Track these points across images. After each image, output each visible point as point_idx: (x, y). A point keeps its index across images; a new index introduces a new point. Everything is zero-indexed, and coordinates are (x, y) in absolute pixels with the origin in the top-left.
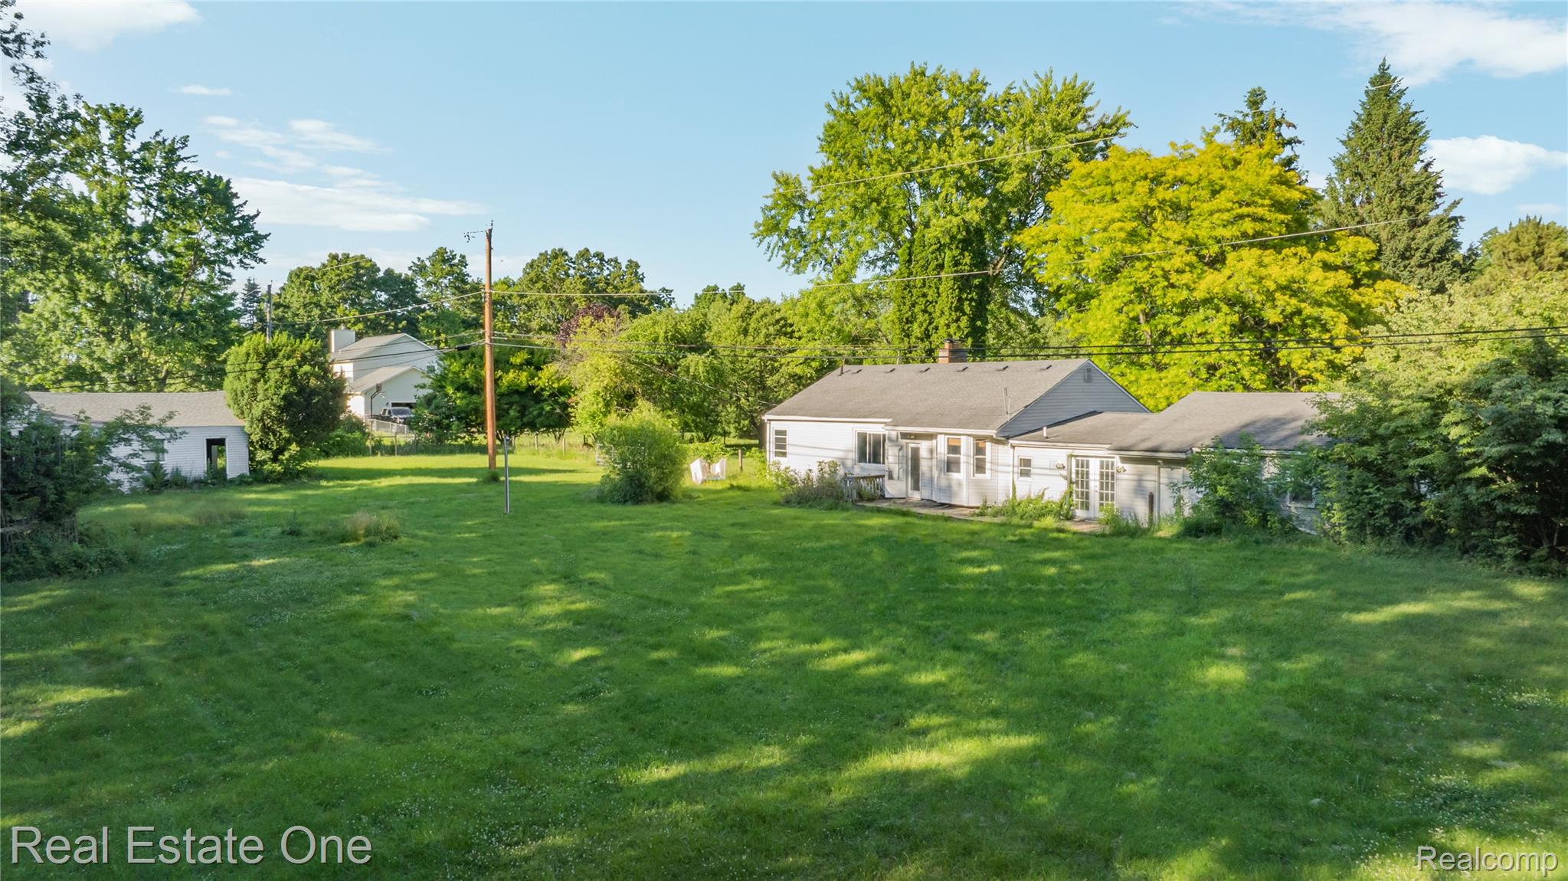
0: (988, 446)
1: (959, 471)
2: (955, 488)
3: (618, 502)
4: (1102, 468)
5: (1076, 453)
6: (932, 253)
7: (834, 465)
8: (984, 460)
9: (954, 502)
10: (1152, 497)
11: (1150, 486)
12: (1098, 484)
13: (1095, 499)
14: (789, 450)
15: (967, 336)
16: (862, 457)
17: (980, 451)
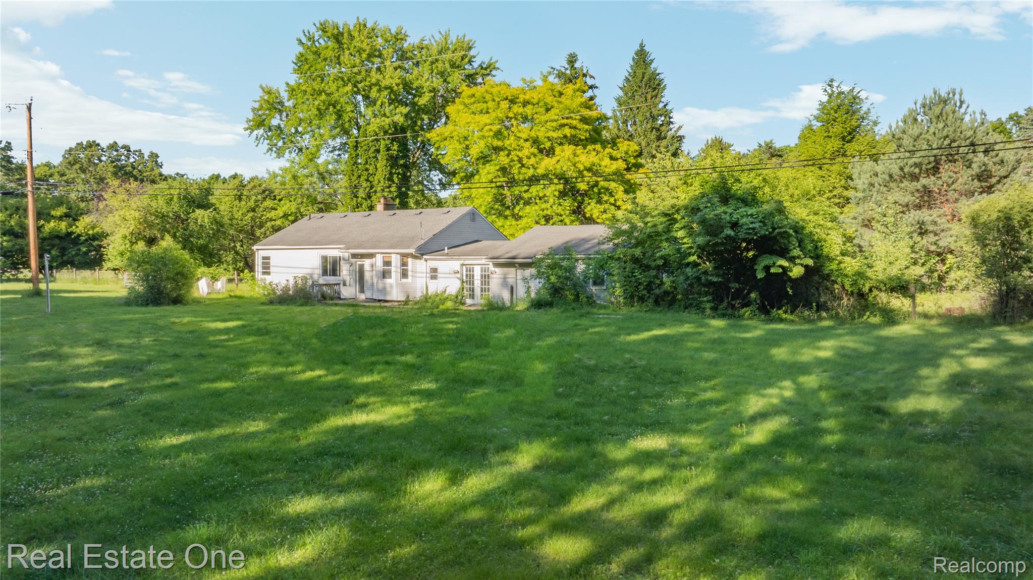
0: (410, 260)
1: (390, 278)
2: (388, 289)
3: (142, 305)
4: (482, 271)
5: (466, 262)
6: (372, 142)
7: (305, 279)
8: (407, 270)
9: (388, 298)
10: (512, 288)
11: (511, 281)
12: (479, 282)
13: (478, 291)
14: (272, 269)
15: (396, 197)
16: (325, 273)
17: (404, 264)
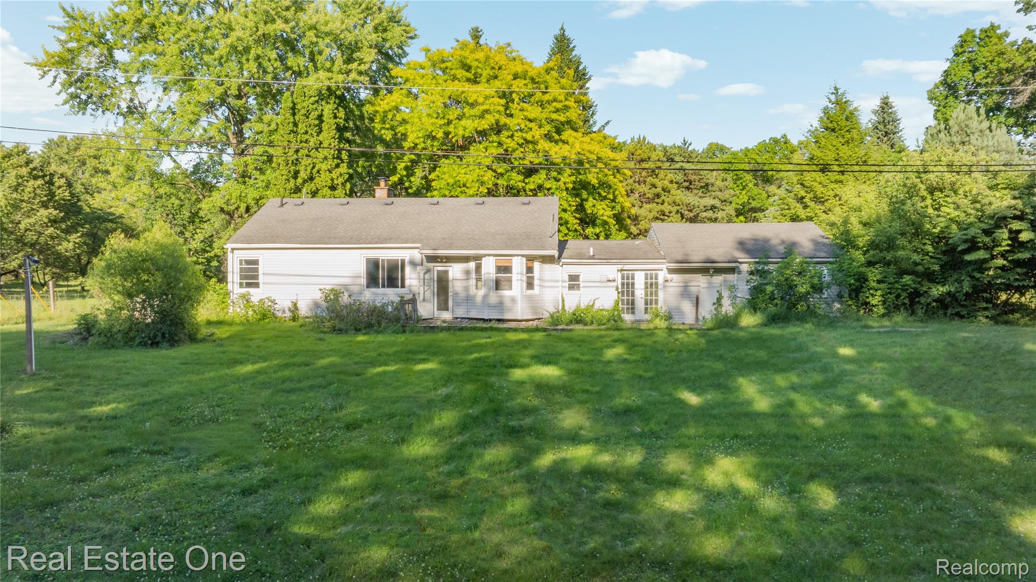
0: (537, 265)
1: (511, 288)
2: (507, 303)
4: (646, 278)
7: (336, 293)
8: (532, 278)
9: (507, 316)
10: (697, 298)
13: (640, 304)
14: (261, 279)
16: (372, 280)
17: (530, 270)
